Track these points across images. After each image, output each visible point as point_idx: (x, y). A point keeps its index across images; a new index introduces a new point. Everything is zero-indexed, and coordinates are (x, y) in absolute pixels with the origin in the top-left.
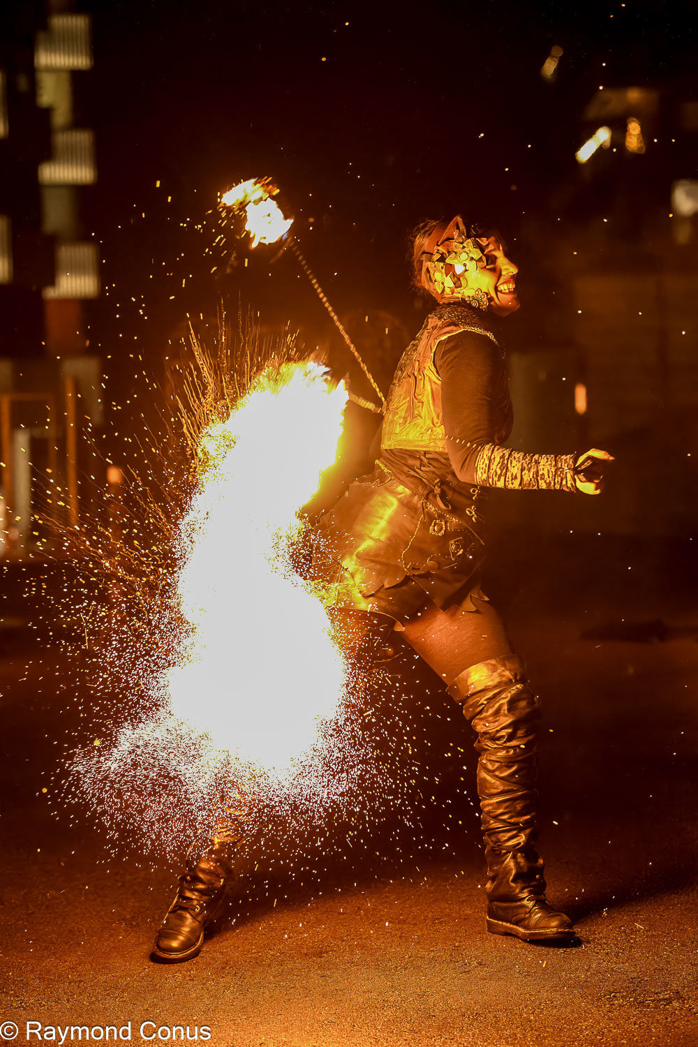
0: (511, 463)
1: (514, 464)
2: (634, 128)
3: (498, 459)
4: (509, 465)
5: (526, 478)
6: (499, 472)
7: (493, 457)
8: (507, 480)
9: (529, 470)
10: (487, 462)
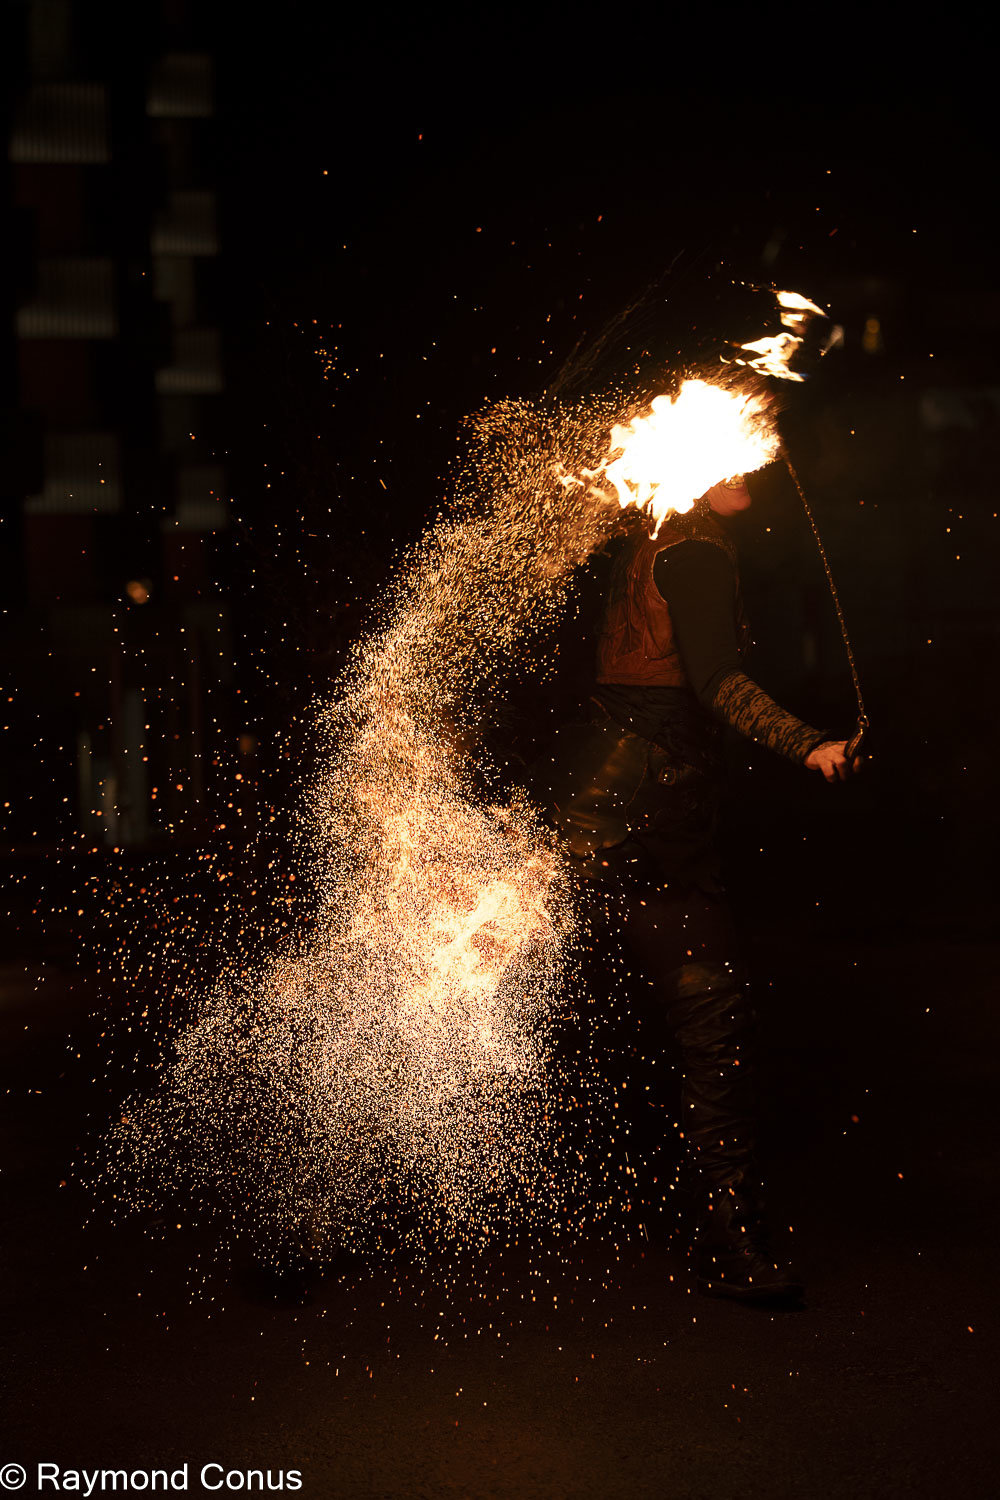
0: (756, 701)
1: (759, 703)
2: (873, 327)
3: (745, 690)
4: (752, 702)
5: (761, 723)
6: (738, 703)
7: (741, 686)
8: (741, 716)
9: (769, 717)
10: (732, 687)
